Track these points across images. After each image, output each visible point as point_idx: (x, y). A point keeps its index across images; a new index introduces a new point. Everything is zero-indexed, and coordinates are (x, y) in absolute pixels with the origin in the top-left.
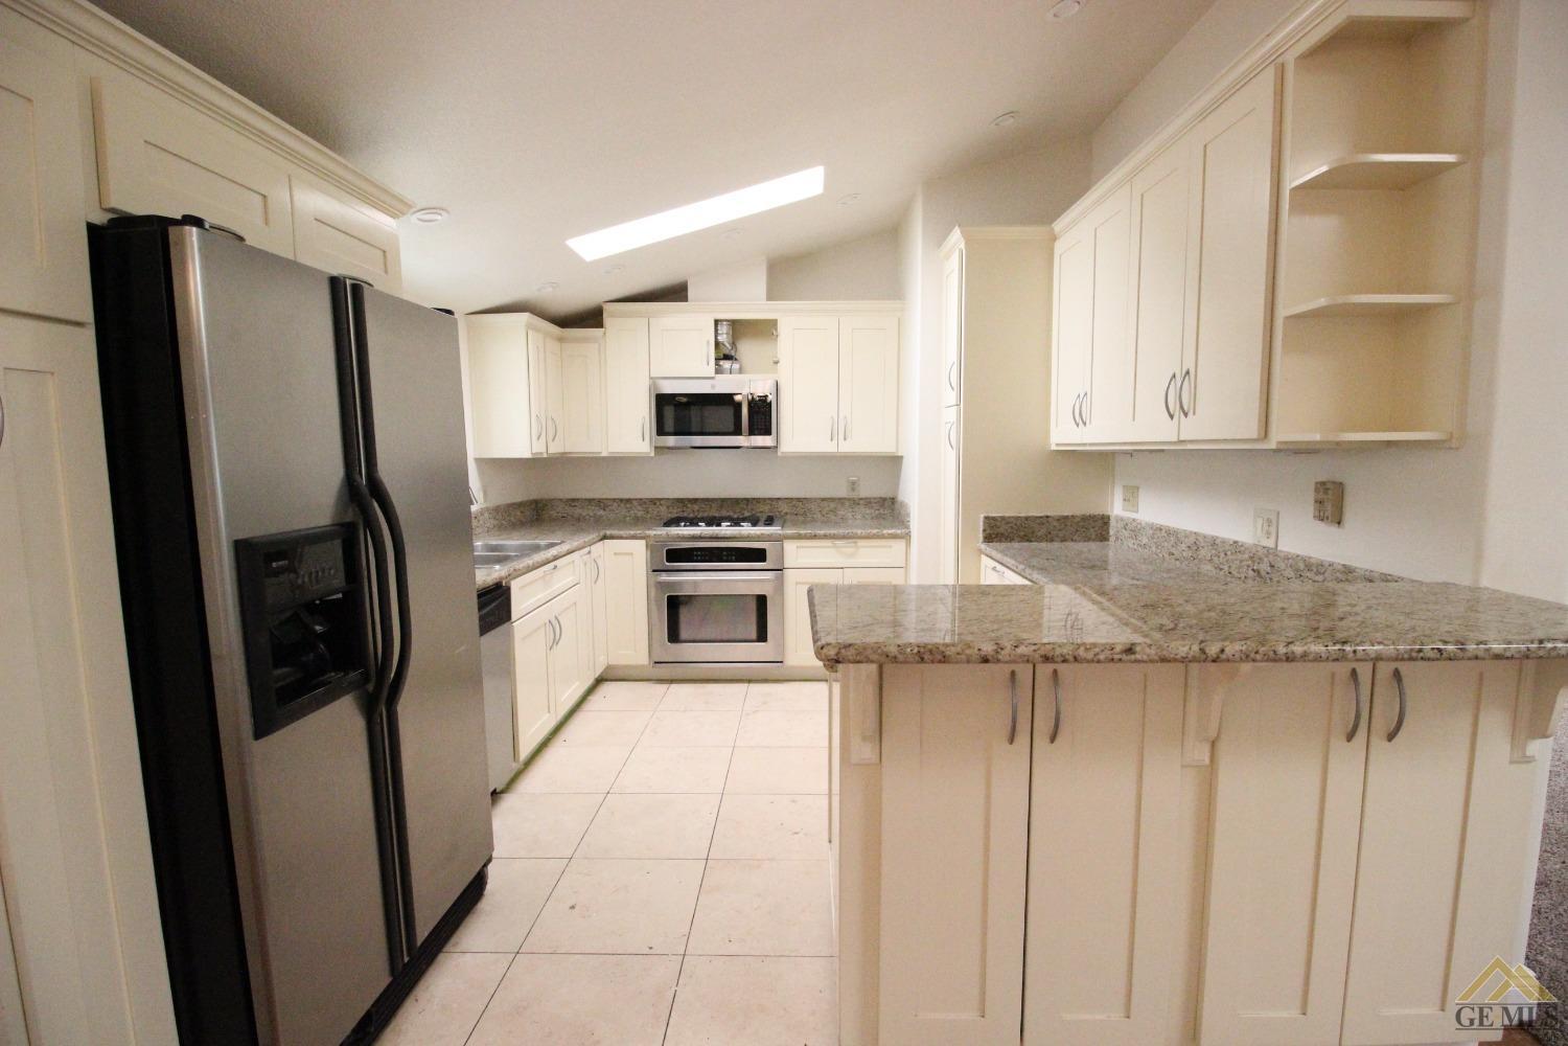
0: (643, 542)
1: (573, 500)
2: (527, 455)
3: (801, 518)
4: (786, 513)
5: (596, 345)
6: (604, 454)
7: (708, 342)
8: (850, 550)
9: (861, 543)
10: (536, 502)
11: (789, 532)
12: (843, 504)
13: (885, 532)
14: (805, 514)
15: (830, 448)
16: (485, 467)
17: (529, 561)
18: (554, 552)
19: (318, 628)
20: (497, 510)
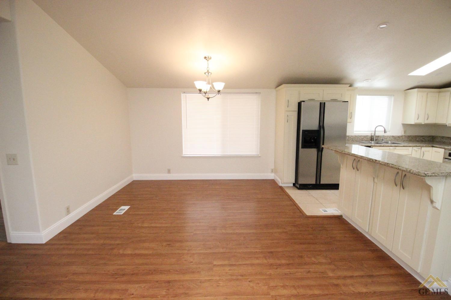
0: (444, 150)
2: (413, 123)
10: (432, 136)
16: (405, 126)
17: (382, 145)
18: (396, 145)
19: (312, 141)
20: (409, 136)
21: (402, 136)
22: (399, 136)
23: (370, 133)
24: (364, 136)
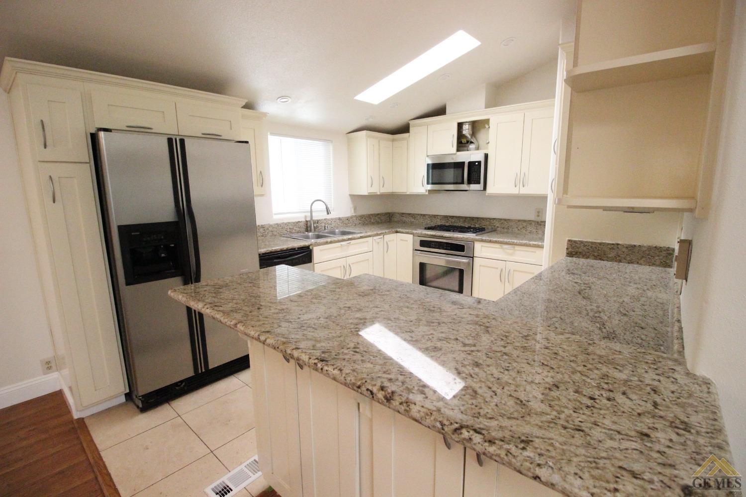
0: (412, 236)
1: (403, 214)
2: (366, 193)
3: (506, 230)
4: (498, 227)
5: (406, 141)
6: (408, 193)
7: (453, 135)
8: (511, 251)
9: (517, 248)
10: (389, 213)
11: (478, 237)
12: (530, 224)
13: (531, 243)
14: (508, 228)
15: (515, 191)
16: (355, 198)
17: (329, 240)
18: (350, 236)
19: (163, 255)
20: (362, 217)
21: (351, 217)
22: (348, 217)
23: (303, 215)
24: (294, 223)
